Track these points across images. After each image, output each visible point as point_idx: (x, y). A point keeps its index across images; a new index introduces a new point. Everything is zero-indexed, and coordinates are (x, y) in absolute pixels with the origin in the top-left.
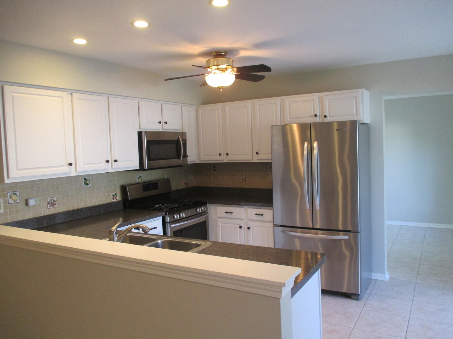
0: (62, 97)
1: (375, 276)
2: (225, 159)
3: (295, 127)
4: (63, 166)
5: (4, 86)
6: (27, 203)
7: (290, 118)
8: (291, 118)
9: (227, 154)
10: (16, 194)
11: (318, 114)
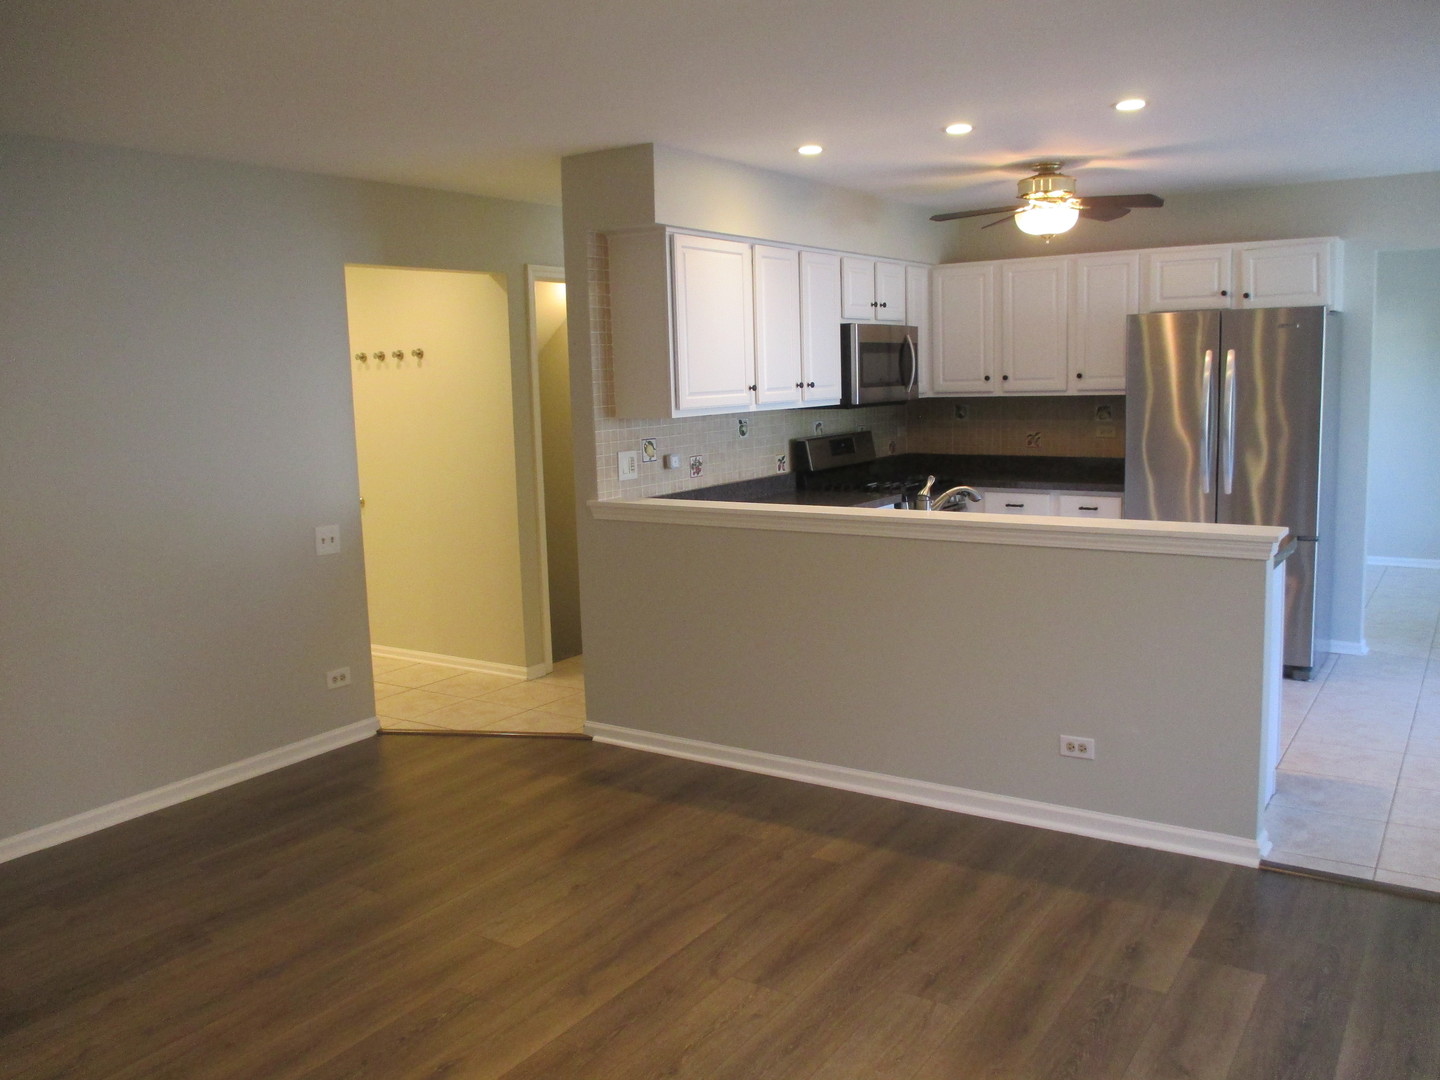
0: (740, 254)
1: (1338, 646)
2: (996, 389)
3: (1168, 322)
4: (741, 391)
5: (676, 235)
6: (666, 463)
7: (1163, 297)
8: (1166, 298)
9: (1005, 378)
10: (652, 444)
11: (1229, 290)
